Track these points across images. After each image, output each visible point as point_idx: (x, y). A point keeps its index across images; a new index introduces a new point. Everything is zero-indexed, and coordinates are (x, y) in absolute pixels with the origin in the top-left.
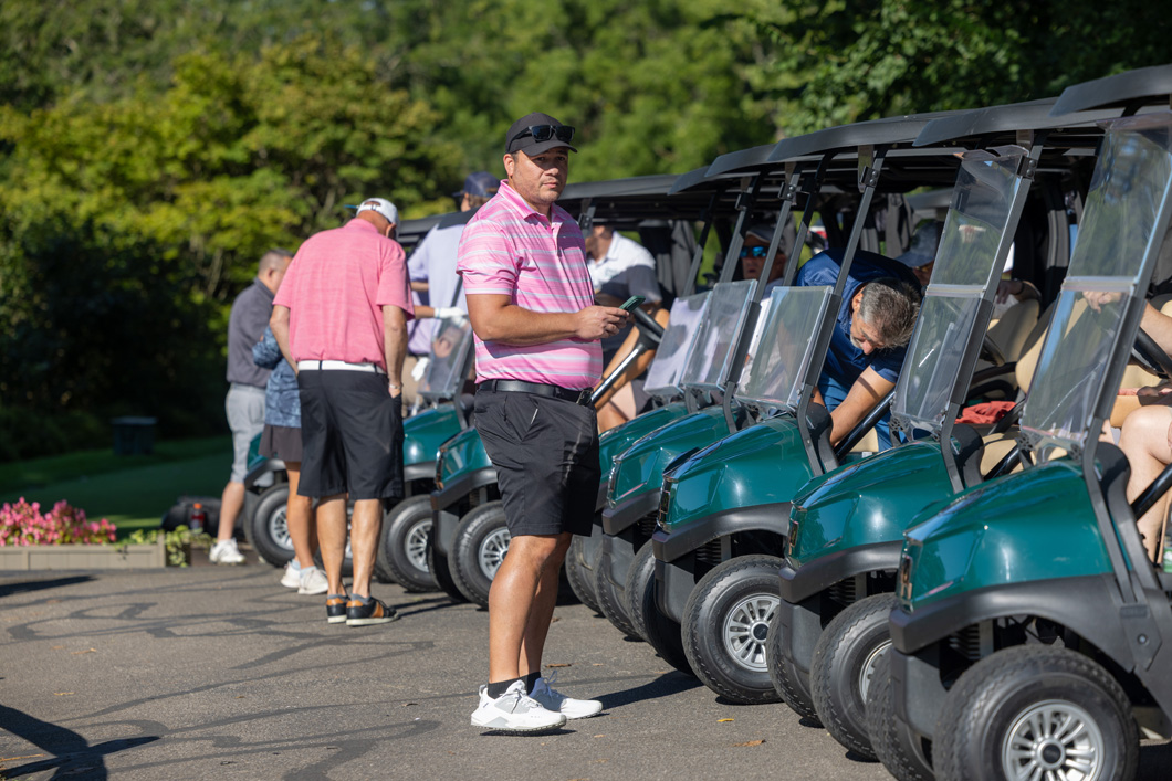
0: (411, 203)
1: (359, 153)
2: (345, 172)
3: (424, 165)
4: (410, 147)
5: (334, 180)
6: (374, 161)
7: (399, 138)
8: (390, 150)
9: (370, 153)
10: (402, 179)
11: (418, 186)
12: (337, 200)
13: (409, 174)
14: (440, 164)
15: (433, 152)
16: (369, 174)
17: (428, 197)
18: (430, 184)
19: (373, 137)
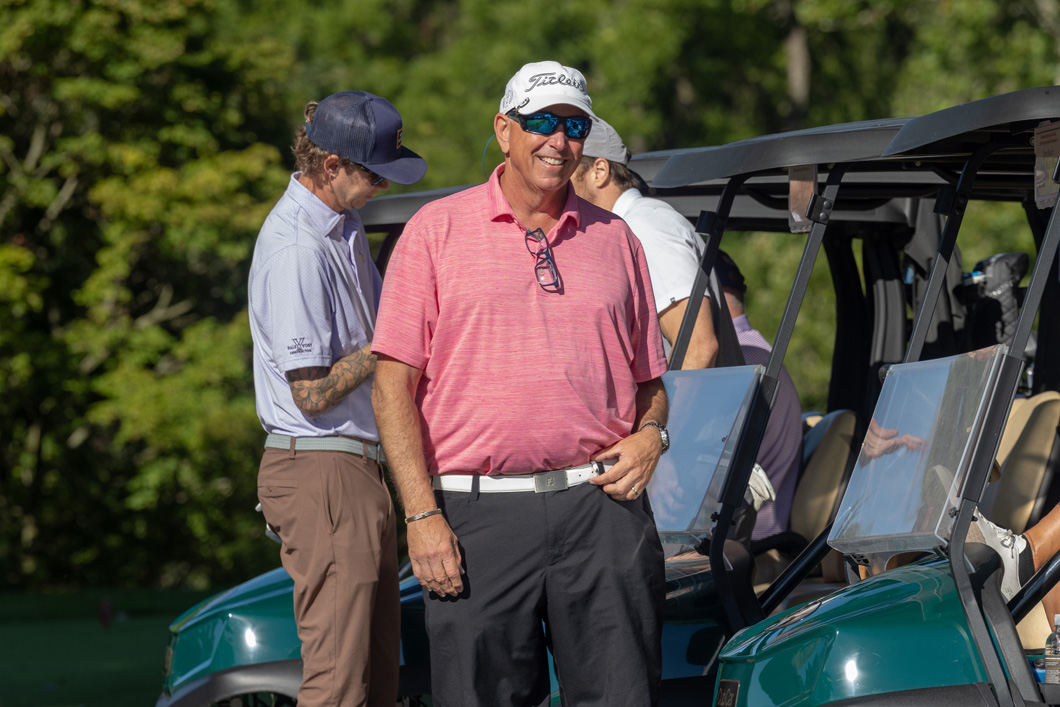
0: (194, 154)
1: (96, 53)
2: (67, 89)
3: (218, 79)
4: (194, 44)
5: (42, 106)
6: (126, 70)
7: (172, 25)
8: (157, 49)
9: (120, 54)
10: (178, 106)
11: (208, 120)
12: (51, 146)
13: (191, 97)
14: (251, 77)
15: (238, 54)
16: (114, 95)
17: (228, 144)
18: (233, 117)
19: (124, 23)
